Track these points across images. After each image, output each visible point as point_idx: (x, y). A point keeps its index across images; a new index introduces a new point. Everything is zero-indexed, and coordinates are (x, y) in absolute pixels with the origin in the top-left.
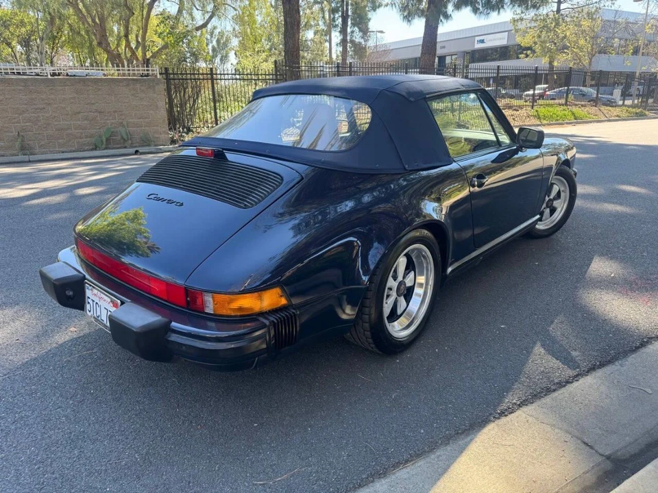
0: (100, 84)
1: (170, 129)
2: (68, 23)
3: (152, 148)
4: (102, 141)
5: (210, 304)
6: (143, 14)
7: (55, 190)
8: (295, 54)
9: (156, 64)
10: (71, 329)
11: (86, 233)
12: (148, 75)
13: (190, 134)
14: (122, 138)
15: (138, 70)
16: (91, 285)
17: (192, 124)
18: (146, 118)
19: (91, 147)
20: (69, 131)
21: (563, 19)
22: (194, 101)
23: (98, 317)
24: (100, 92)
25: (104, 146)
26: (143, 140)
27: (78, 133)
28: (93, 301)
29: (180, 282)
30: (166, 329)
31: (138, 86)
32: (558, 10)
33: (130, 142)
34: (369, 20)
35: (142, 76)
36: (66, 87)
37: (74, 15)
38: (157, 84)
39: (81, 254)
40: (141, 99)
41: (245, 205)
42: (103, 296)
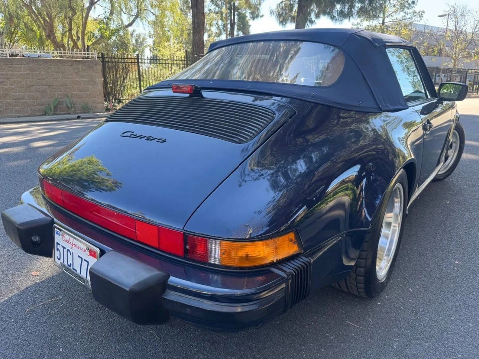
0: (50, 64)
1: (106, 100)
2: (24, 22)
3: (91, 115)
4: (51, 109)
5: (216, 253)
6: (83, 16)
7: (13, 143)
8: (200, 46)
9: (95, 49)
10: (33, 273)
11: (52, 174)
12: (88, 58)
13: (121, 104)
14: (67, 106)
15: (80, 54)
16: (61, 230)
17: (122, 96)
18: (86, 91)
19: (42, 113)
20: (24, 101)
21: (387, 29)
22: (124, 79)
23: (70, 266)
24: (50, 70)
25: (52, 112)
26: (84, 108)
27: (31, 102)
28: (64, 248)
29: (177, 227)
30: (163, 285)
31: (80, 66)
32: (383, 23)
33: (73, 109)
34: (250, 26)
35: (83, 59)
36: (22, 66)
37: (29, 16)
38: (96, 65)
39: (46, 196)
40: (83, 76)
41: (239, 139)
42: (76, 242)
